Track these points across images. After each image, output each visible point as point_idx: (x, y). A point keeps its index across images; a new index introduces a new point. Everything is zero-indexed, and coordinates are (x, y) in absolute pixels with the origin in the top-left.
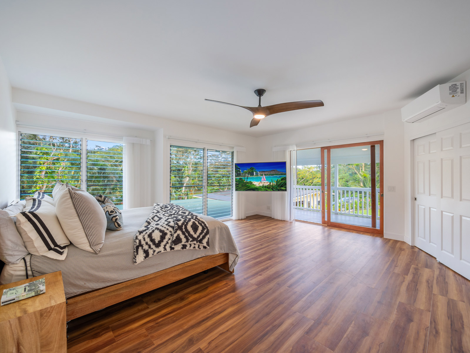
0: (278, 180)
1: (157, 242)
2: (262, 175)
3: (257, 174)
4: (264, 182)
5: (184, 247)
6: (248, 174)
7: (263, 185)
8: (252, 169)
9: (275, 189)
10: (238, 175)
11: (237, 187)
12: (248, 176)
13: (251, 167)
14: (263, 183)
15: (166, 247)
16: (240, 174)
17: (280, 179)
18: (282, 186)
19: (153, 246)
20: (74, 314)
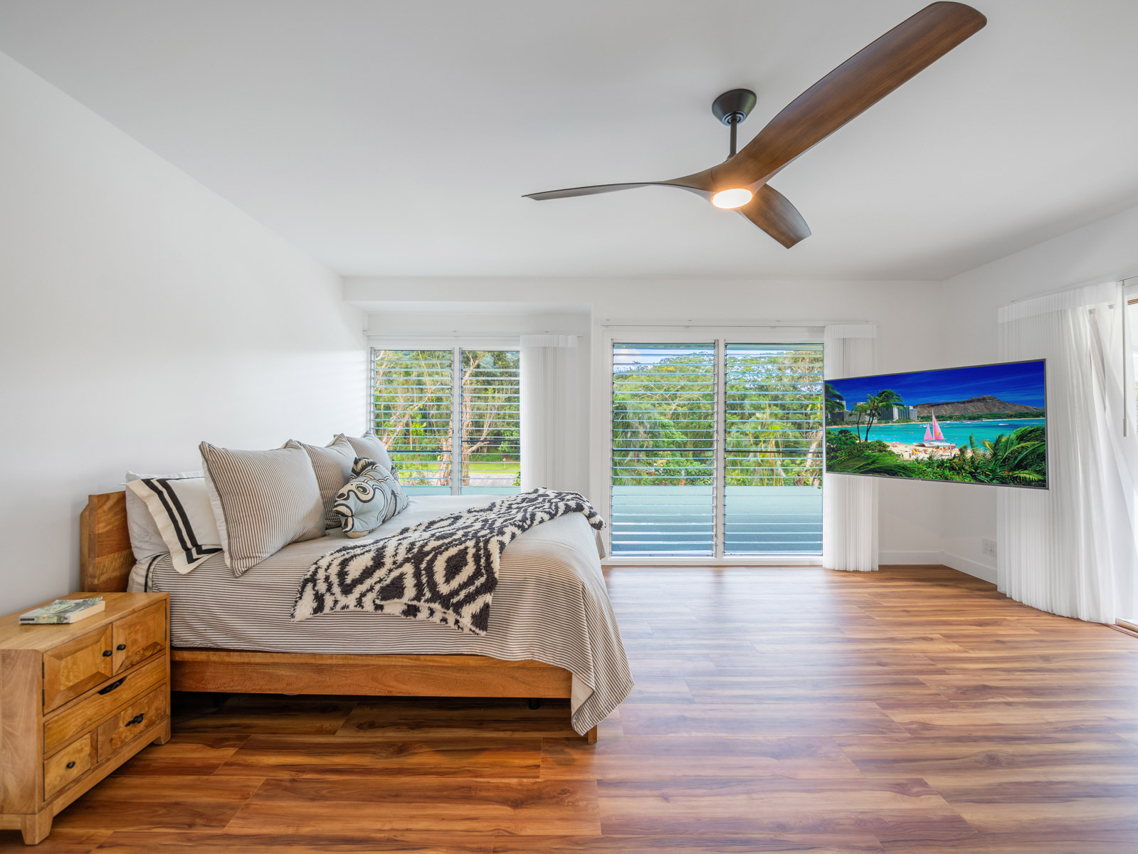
0: (1004, 440)
1: (348, 580)
2: (928, 418)
3: (905, 416)
4: (936, 444)
5: (411, 611)
6: (872, 415)
7: (930, 458)
8: (888, 397)
9: (987, 476)
10: (835, 417)
11: (833, 458)
12: (870, 423)
13: (880, 391)
14: (930, 450)
15: (364, 599)
16: (841, 416)
17: (1013, 436)
18: (1021, 466)
19: (336, 589)
20: (203, 682)
